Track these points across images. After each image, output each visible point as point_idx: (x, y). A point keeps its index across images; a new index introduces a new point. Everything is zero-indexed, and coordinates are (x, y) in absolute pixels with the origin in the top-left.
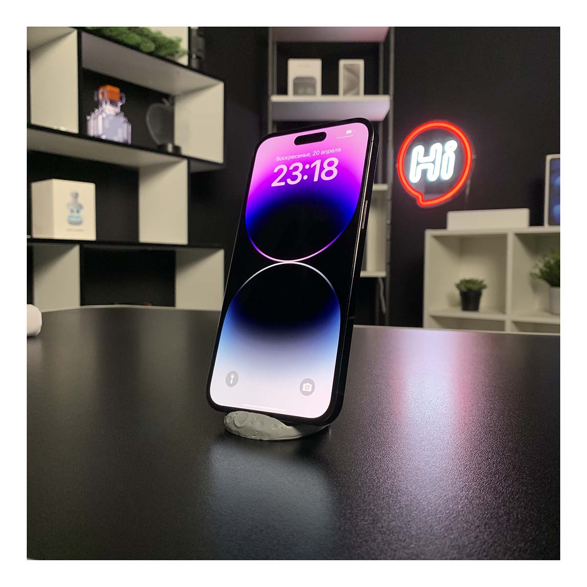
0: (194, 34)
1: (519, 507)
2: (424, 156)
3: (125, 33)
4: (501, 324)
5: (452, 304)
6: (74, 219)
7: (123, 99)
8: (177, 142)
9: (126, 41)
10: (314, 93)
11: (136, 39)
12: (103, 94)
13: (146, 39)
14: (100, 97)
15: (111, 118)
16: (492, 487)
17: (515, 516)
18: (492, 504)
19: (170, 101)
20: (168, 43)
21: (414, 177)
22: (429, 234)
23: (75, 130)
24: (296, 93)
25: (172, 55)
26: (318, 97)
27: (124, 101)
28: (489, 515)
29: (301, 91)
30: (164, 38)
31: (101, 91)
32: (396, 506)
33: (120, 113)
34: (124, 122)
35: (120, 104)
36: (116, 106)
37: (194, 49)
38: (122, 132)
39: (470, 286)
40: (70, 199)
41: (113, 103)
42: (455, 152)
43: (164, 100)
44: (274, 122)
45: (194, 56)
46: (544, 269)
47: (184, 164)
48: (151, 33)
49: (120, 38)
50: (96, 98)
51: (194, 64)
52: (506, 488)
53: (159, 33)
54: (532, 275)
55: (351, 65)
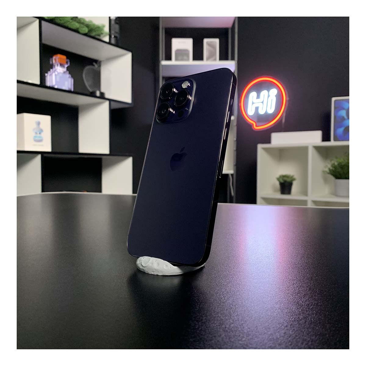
0: (113, 22)
1: (312, 314)
2: (257, 99)
3: (69, 21)
4: (305, 202)
5: (275, 191)
6: (37, 138)
7: (68, 63)
8: (103, 90)
9: (70, 26)
10: (188, 60)
11: (76, 25)
12: (55, 60)
13: (82, 25)
14: (54, 61)
15: (61, 75)
16: (295, 302)
17: (310, 320)
18: (296, 312)
19: (98, 65)
20: (96, 28)
21: (251, 111)
22: (260, 147)
23: (38, 82)
24: (177, 59)
25: (99, 35)
26: (191, 62)
27: (69, 64)
28: (293, 319)
29: (180, 58)
30: (94, 25)
31: (54, 58)
32: (235, 314)
33: (66, 72)
34: (69, 77)
35: (66, 66)
36: (64, 67)
37: (113, 32)
38: (68, 83)
39: (285, 179)
40: (35, 126)
41: (61, 65)
42: (276, 96)
43: (94, 64)
44: (163, 78)
45: (113, 36)
46: (331, 168)
47: (107, 103)
48: (86, 21)
49: (66, 25)
50: (51, 63)
51: (113, 41)
52: (304, 302)
53: (91, 22)
54: (324, 172)
55: (211, 42)
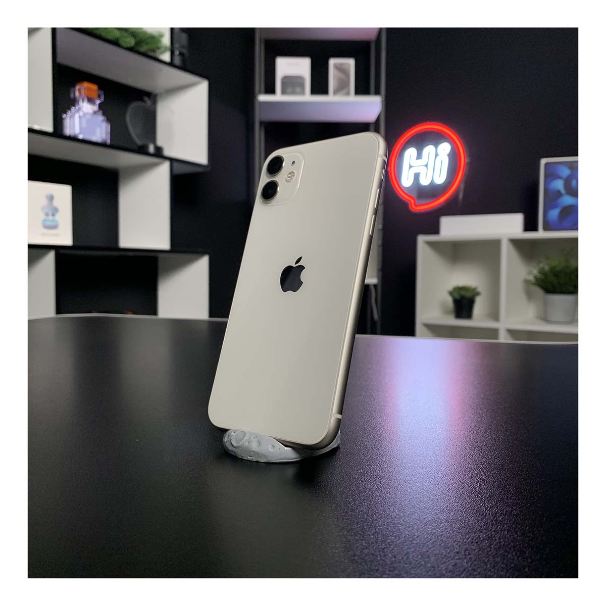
2: (417, 159)
4: (494, 333)
5: (446, 312)
6: (49, 223)
8: (160, 142)
9: (104, 35)
10: (303, 93)
11: (114, 33)
12: (79, 90)
13: (125, 34)
14: (77, 94)
15: (88, 117)
19: (152, 99)
20: (148, 38)
21: (406, 181)
22: (422, 239)
23: (49, 128)
24: (284, 92)
25: (154, 51)
26: (307, 97)
27: (102, 99)
29: (289, 90)
30: (145, 33)
31: (77, 87)
33: (98, 111)
34: (103, 121)
35: (98, 102)
36: (94, 104)
37: (177, 45)
38: (100, 131)
39: (463, 293)
40: (45, 202)
41: (90, 100)
42: (448, 155)
43: (146, 98)
44: (261, 123)
45: (177, 53)
46: (539, 276)
47: (166, 166)
49: (97, 32)
50: (72, 96)
51: (177, 61)
54: (527, 282)
55: (342, 64)
